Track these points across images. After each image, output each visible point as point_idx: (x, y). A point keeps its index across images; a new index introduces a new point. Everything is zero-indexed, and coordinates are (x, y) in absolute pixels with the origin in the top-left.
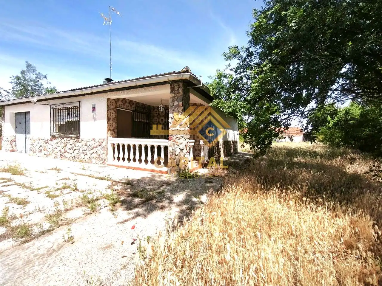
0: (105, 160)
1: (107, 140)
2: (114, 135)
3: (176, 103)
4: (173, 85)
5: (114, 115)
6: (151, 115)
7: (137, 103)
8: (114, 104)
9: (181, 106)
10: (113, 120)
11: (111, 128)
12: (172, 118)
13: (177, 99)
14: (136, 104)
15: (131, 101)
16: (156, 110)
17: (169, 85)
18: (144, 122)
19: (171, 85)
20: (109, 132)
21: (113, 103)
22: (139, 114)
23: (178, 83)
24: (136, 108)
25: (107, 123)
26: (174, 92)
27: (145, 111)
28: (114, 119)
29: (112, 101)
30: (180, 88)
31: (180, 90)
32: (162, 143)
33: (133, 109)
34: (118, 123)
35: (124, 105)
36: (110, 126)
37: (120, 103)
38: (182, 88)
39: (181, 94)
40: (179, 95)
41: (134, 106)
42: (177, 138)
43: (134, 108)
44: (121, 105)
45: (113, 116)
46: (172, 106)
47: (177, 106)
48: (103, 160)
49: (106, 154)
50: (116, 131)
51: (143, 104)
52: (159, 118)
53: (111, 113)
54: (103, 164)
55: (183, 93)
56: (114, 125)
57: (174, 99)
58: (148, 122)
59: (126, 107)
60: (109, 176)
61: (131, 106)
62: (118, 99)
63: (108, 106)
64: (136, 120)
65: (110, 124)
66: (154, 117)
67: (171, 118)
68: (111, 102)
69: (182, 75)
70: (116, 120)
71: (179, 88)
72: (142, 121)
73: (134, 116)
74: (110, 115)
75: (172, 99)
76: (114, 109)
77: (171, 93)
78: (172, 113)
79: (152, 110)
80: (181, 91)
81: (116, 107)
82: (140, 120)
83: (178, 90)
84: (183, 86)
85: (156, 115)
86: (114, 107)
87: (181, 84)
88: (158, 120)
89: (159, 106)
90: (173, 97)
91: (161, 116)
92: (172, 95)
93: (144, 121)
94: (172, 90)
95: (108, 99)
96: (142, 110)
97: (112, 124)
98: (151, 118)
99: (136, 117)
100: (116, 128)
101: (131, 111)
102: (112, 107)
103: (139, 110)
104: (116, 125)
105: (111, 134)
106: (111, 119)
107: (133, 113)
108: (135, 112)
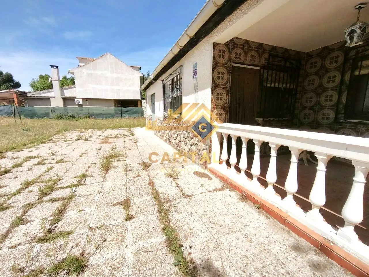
2: (223, 116)
5: (226, 76)
6: (301, 72)
7: (274, 48)
8: (227, 54)
10: (224, 87)
11: (220, 103)
14: (271, 51)
15: (261, 45)
16: (314, 60)
18: (285, 89)
20: (216, 111)
21: (224, 52)
22: (274, 72)
24: (271, 60)
25: (212, 93)
27: (288, 65)
28: (224, 85)
29: (222, 48)
33: (263, 63)
34: (232, 94)
35: (246, 53)
36: (218, 99)
37: (238, 50)
41: (266, 56)
43: (265, 59)
44: (240, 55)
45: (222, 78)
49: (208, 150)
50: (227, 108)
51: (287, 50)
53: (219, 73)
56: (225, 97)
58: (292, 86)
59: (249, 58)
61: (260, 56)
63: (214, 58)
64: (269, 85)
65: (218, 94)
66: (307, 75)
68: (220, 51)
70: (228, 88)
72: (281, 85)
73: (265, 77)
74: (219, 78)
76: (225, 65)
79: (303, 62)
81: (230, 61)
82: (277, 85)
85: (313, 70)
86: (226, 59)
91: (328, 71)
93: (285, 86)
95: (215, 45)
96: (283, 64)
97: (222, 95)
98: (300, 79)
99: (269, 78)
100: (228, 103)
101: (259, 68)
102: (221, 60)
103: (276, 63)
104: (228, 97)
105: (219, 115)
106: (220, 86)
107: (262, 72)
108: (267, 71)
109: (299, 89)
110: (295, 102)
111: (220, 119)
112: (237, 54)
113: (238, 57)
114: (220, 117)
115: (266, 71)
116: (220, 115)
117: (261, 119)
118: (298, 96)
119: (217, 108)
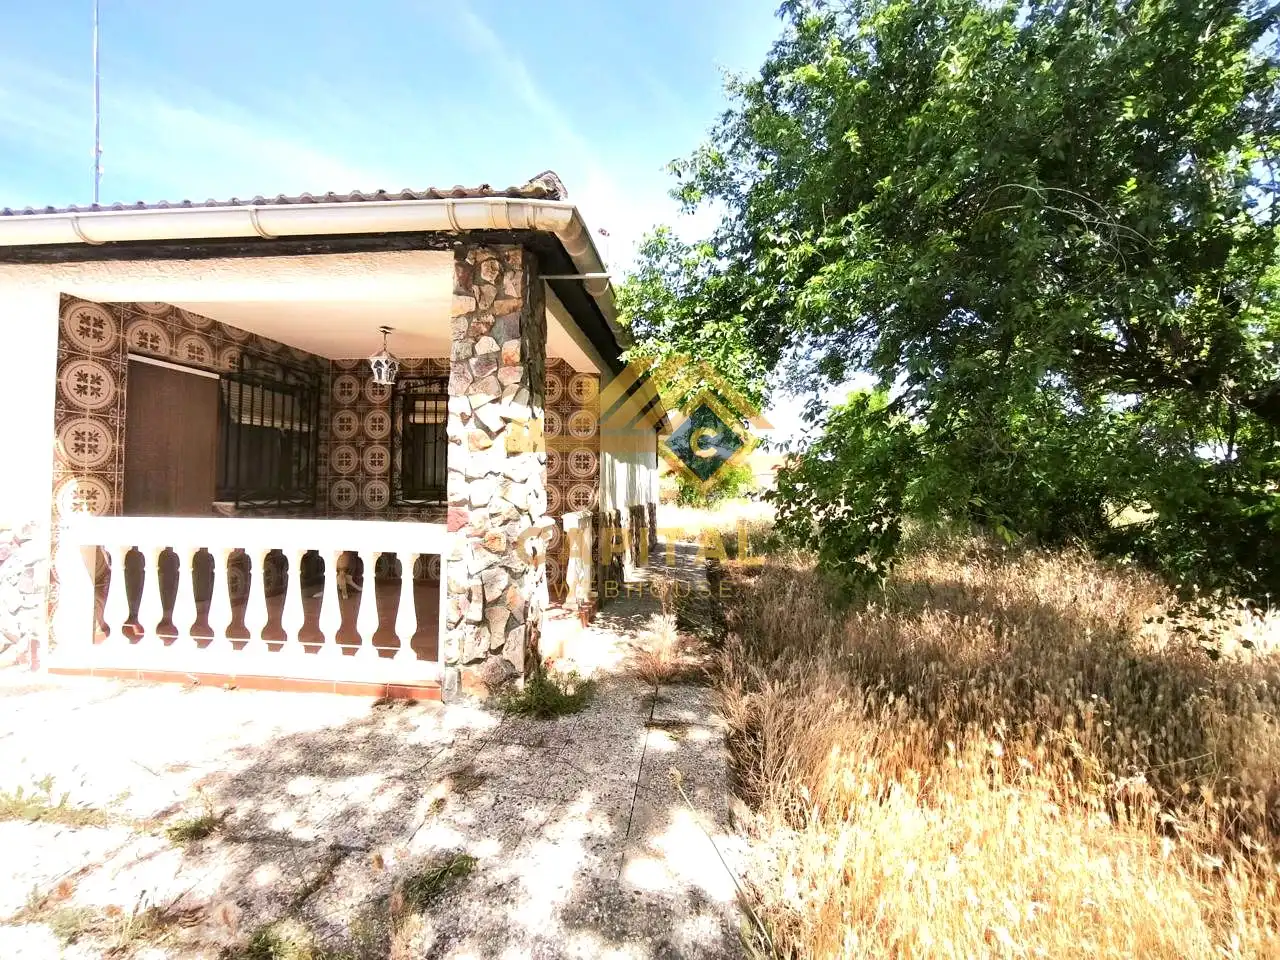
0: (35, 644)
1: (55, 529)
2: (104, 497)
3: (486, 345)
4: (470, 255)
5: (108, 387)
6: (324, 399)
7: (252, 338)
8: (109, 330)
9: (517, 358)
10: (101, 415)
11: (87, 460)
12: (465, 419)
13: (491, 327)
14: (245, 343)
15: (215, 326)
16: (347, 379)
17: (450, 255)
18: (290, 432)
19: (460, 256)
20: (72, 484)
21: (99, 323)
22: (258, 391)
23: (494, 250)
24: (247, 363)
25: (58, 432)
26: (475, 288)
27: (291, 380)
28: (103, 411)
29: (95, 314)
30: (509, 275)
31: (506, 280)
32: (407, 539)
33: (225, 364)
34: (130, 434)
35: (174, 338)
36: (79, 448)
37: (148, 326)
38: (520, 274)
39: (513, 303)
40: (503, 306)
41: (234, 352)
42: (492, 516)
43: (232, 360)
44: (156, 339)
45: (96, 393)
46: (467, 359)
47: (492, 361)
48: (23, 645)
49: (44, 607)
50: (117, 474)
51: (285, 349)
52: (361, 416)
53: (80, 376)
54: (23, 667)
55: (524, 297)
56: (107, 444)
57: (476, 325)
58: (305, 428)
59: (183, 354)
60: (48, 788)
61: (217, 350)
62: (134, 306)
63: (63, 336)
64: (246, 421)
65: (79, 435)
66: (337, 407)
67: (463, 415)
68: (85, 319)
69: (534, 206)
70: (118, 420)
71: (502, 275)
72: (278, 424)
73: (235, 403)
74: (81, 390)
75: (463, 324)
76: (105, 358)
77: (458, 293)
78: (467, 394)
79: (326, 379)
80: (512, 286)
81: (120, 347)
82: (267, 423)
83: (499, 281)
84: (523, 266)
85: (347, 400)
86: (107, 344)
87: (516, 257)
88: (355, 424)
89: (373, 360)
90: (469, 315)
91: (371, 407)
92: (468, 303)
93: (287, 425)
94: (468, 280)
95: (66, 302)
96: (278, 376)
97: (94, 437)
98: (324, 414)
99: (246, 404)
100: (120, 461)
101: (217, 377)
102: (90, 344)
103: (261, 373)
104: (117, 444)
105: (85, 494)
106: (88, 414)
107: (225, 386)
108: (237, 384)
109: (322, 434)
110: (317, 463)
111: (92, 508)
112: (143, 335)
113: (149, 343)
114: (92, 501)
115: (235, 387)
116: (92, 495)
117: (232, 504)
118: (322, 450)
119: (77, 475)
